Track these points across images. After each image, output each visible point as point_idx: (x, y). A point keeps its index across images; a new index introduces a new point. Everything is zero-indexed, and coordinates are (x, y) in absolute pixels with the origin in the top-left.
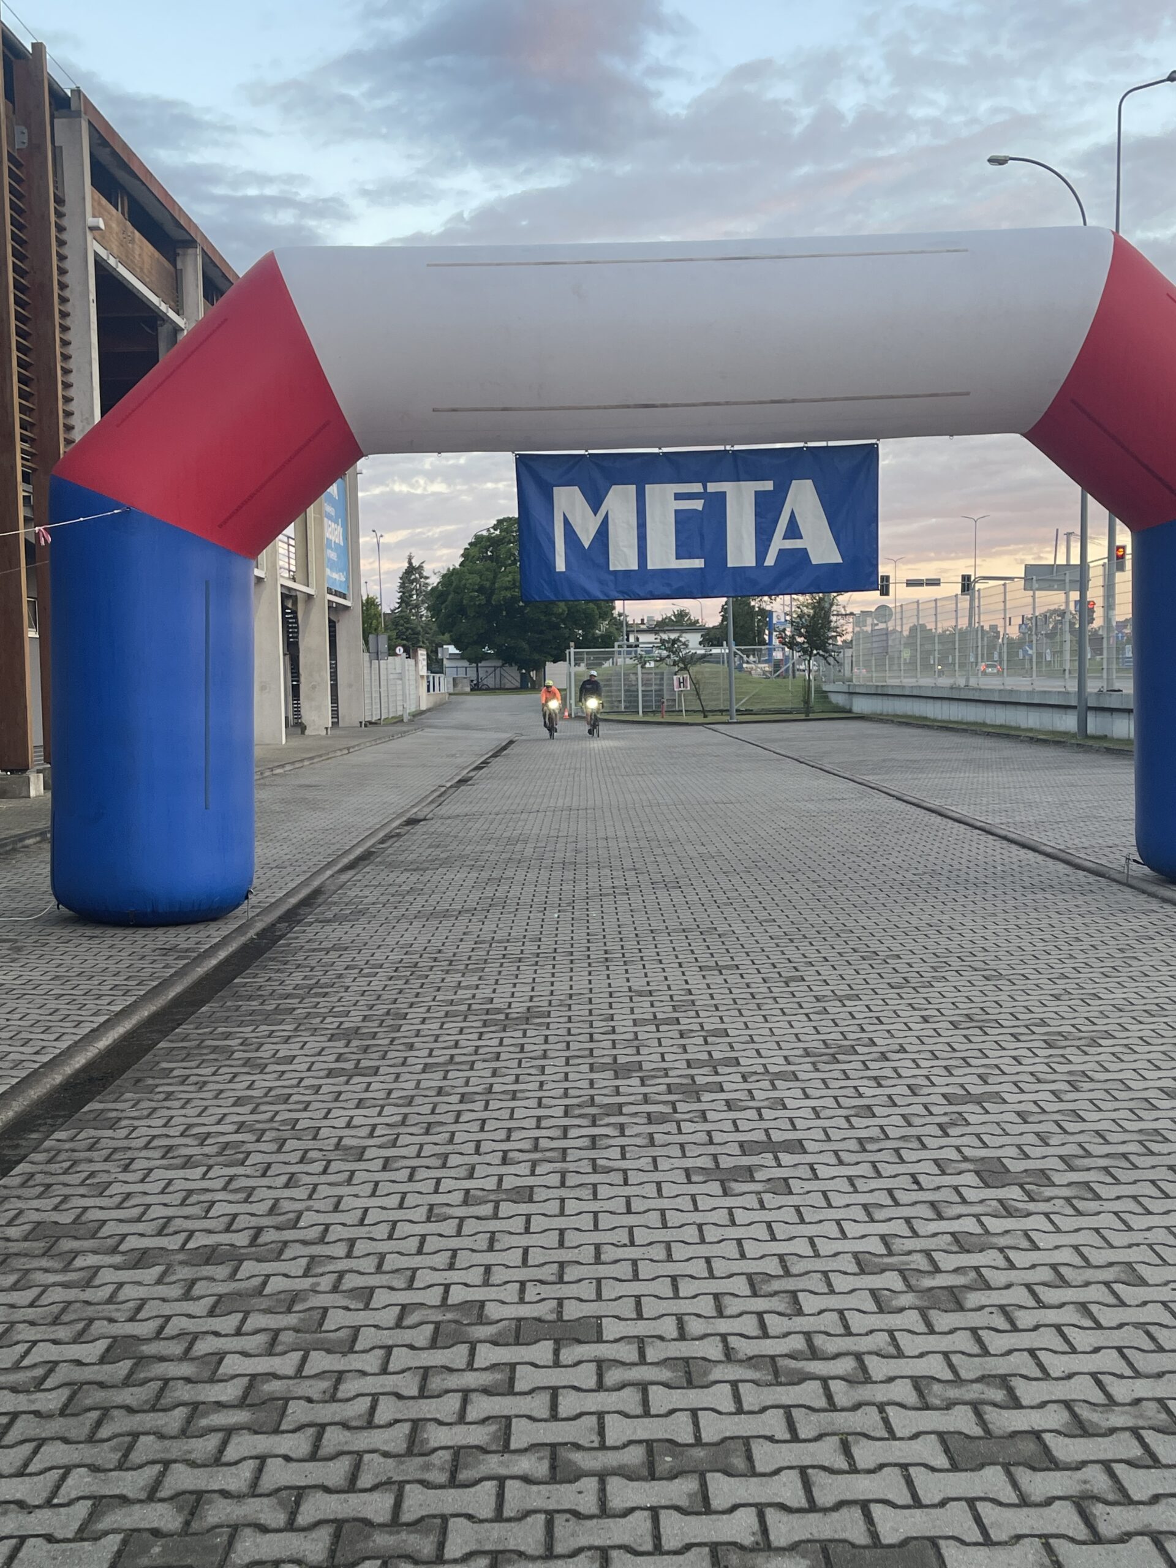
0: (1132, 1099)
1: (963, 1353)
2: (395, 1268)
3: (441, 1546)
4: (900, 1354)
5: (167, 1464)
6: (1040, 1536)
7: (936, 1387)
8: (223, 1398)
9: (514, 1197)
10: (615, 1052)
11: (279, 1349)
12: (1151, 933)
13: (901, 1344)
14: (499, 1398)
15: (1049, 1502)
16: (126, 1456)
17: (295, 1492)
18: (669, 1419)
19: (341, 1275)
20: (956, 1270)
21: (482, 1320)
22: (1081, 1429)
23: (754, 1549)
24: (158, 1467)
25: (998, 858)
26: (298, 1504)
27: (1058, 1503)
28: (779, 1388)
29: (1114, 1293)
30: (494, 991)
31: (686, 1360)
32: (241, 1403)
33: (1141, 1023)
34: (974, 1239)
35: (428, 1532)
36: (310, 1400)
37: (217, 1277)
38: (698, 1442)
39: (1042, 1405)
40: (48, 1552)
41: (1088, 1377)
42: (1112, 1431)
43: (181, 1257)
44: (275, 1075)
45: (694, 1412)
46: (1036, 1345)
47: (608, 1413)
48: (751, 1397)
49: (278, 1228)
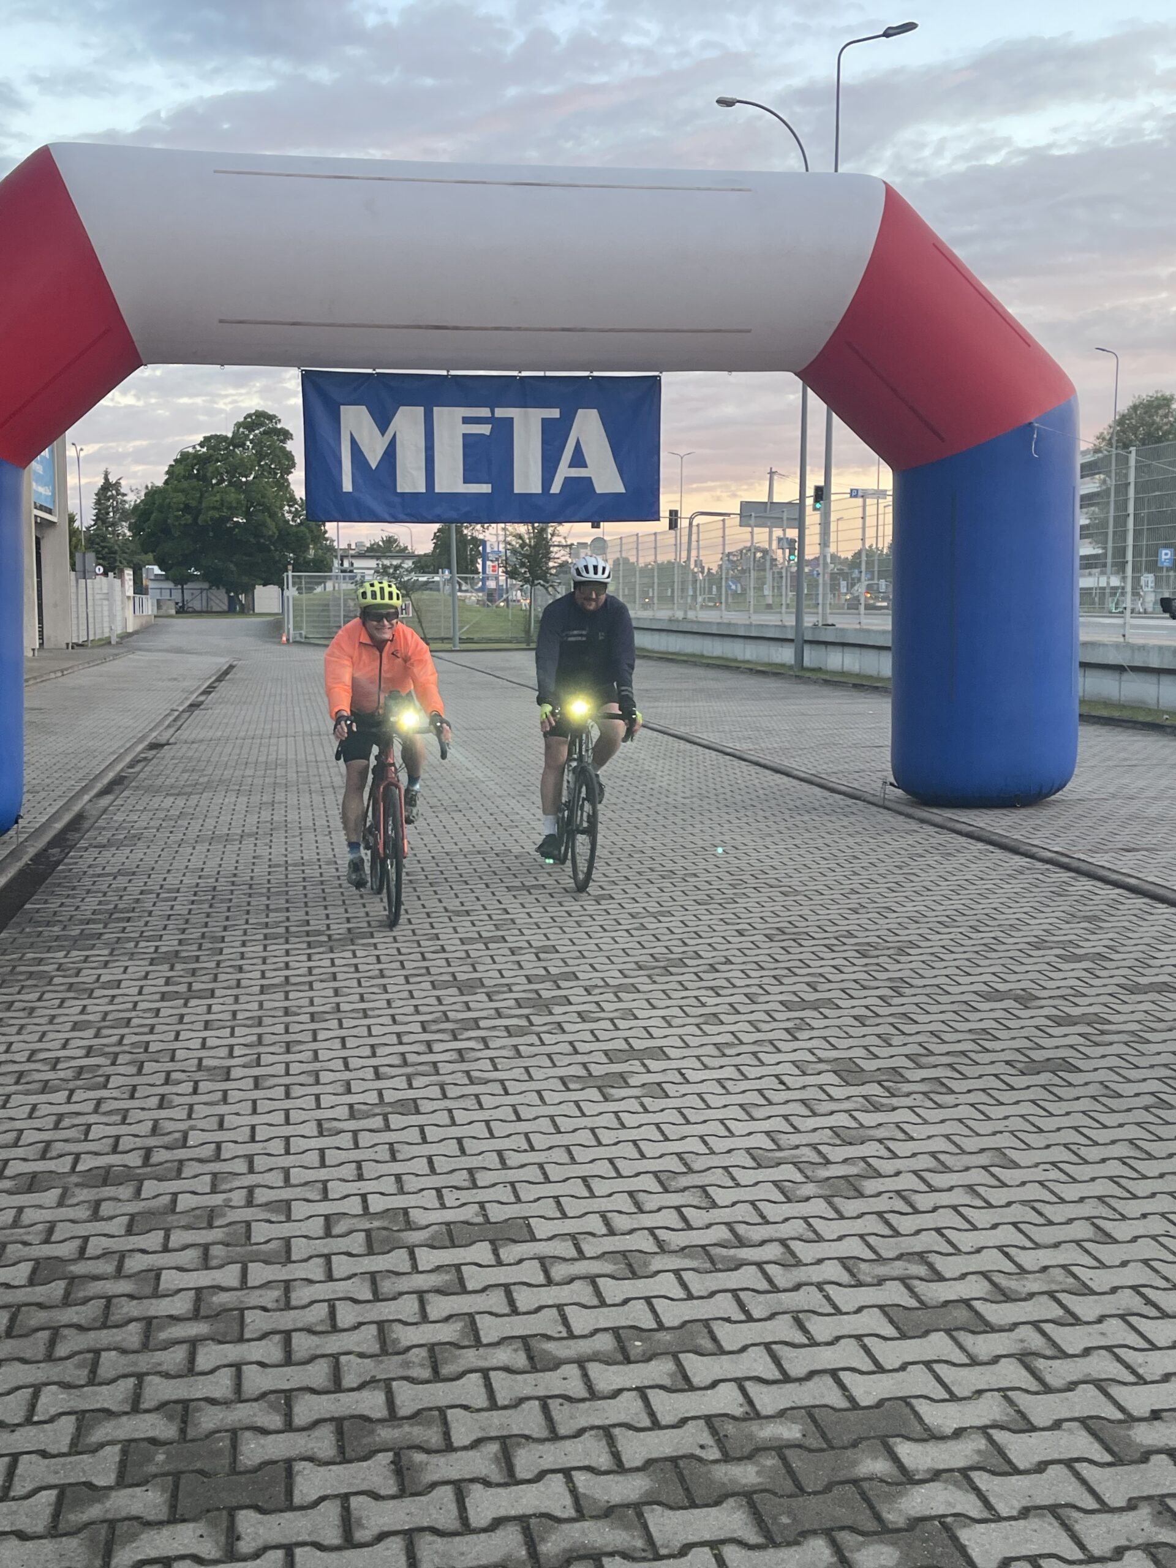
0: (953, 1003)
1: (877, 1235)
2: (303, 1181)
3: (447, 1435)
4: (820, 1239)
5: (140, 1377)
6: (999, 1390)
7: (863, 1266)
8: (174, 1312)
9: (400, 1110)
10: (451, 970)
11: (214, 1263)
12: (920, 851)
13: (817, 1228)
14: (455, 1297)
15: (996, 1360)
16: (93, 1371)
17: (282, 1395)
18: (626, 1307)
19: (251, 1190)
20: (845, 1161)
21: (410, 1226)
22: (1006, 1297)
23: (746, 1418)
24: (132, 1381)
25: (756, 782)
26: (289, 1405)
27: (1003, 1360)
28: (720, 1275)
29: (993, 1175)
30: (307, 913)
31: (624, 1254)
32: (196, 1315)
33: (938, 933)
34: (853, 1132)
35: (429, 1423)
36: (264, 1309)
37: (121, 1197)
38: (661, 1327)
39: (963, 1276)
40: (47, 1467)
41: (996, 1250)
42: (1031, 1296)
43: (74, 1179)
44: (107, 1000)
45: (648, 1300)
46: (940, 1225)
47: (566, 1305)
48: (698, 1284)
49: (167, 1148)
